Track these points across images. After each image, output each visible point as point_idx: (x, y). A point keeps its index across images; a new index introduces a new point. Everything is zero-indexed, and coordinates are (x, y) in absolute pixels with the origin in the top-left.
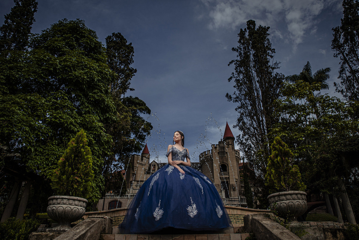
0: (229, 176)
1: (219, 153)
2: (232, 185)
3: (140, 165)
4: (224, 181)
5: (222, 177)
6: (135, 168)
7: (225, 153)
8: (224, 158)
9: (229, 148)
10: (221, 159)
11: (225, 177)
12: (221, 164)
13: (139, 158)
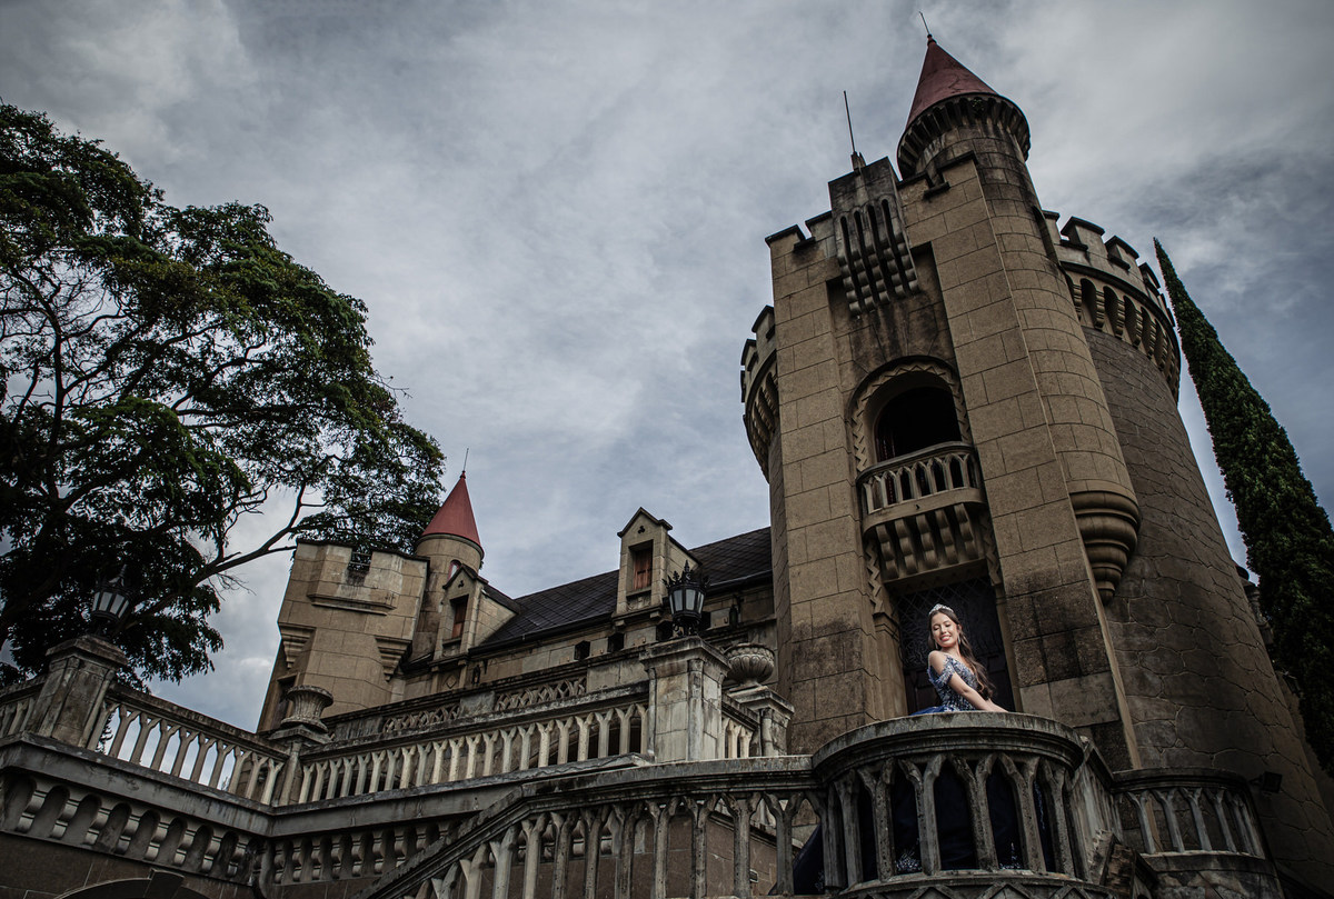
0: (978, 482)
1: (835, 288)
2: (1037, 589)
3: (336, 612)
4: (922, 572)
5: (880, 520)
6: (291, 640)
7: (898, 256)
8: (906, 315)
9: (945, 199)
10: (876, 337)
11: (924, 509)
12: (881, 381)
13: (326, 563)
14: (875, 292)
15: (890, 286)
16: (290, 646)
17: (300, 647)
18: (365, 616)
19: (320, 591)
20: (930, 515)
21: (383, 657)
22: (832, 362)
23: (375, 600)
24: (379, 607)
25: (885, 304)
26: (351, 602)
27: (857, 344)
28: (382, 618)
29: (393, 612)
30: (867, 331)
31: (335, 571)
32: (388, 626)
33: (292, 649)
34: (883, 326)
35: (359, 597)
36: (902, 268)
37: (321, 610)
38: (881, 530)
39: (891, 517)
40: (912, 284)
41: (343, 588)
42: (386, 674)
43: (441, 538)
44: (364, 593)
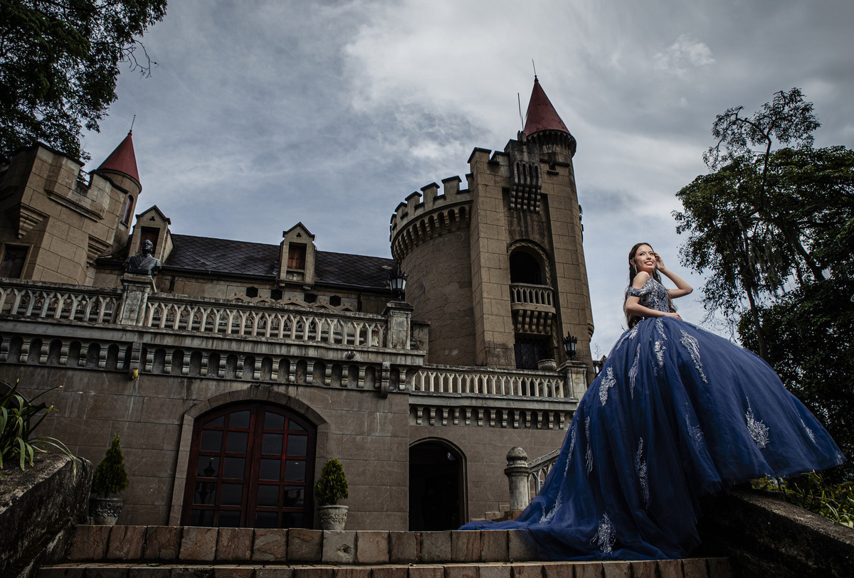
0: (557, 306)
3: (64, 208)
4: (528, 332)
5: (522, 308)
6: (27, 219)
7: (536, 194)
8: (533, 221)
9: (555, 178)
10: (519, 224)
11: (538, 309)
12: (518, 245)
13: (62, 170)
14: (522, 204)
15: (529, 205)
16: (25, 222)
17: (33, 226)
18: (84, 218)
19: (57, 190)
20: (540, 313)
21: (89, 250)
22: (503, 228)
23: (93, 209)
24: (94, 215)
25: (524, 211)
26: (77, 206)
27: (511, 224)
28: (94, 223)
29: (102, 221)
30: (515, 219)
31: (68, 178)
32: (98, 230)
33: (25, 225)
34: (522, 221)
35: (83, 204)
36: (535, 200)
37: (53, 204)
38: (521, 312)
39: (526, 308)
40: (537, 209)
41: (73, 193)
42: (88, 262)
43: (124, 176)
44: (87, 203)
